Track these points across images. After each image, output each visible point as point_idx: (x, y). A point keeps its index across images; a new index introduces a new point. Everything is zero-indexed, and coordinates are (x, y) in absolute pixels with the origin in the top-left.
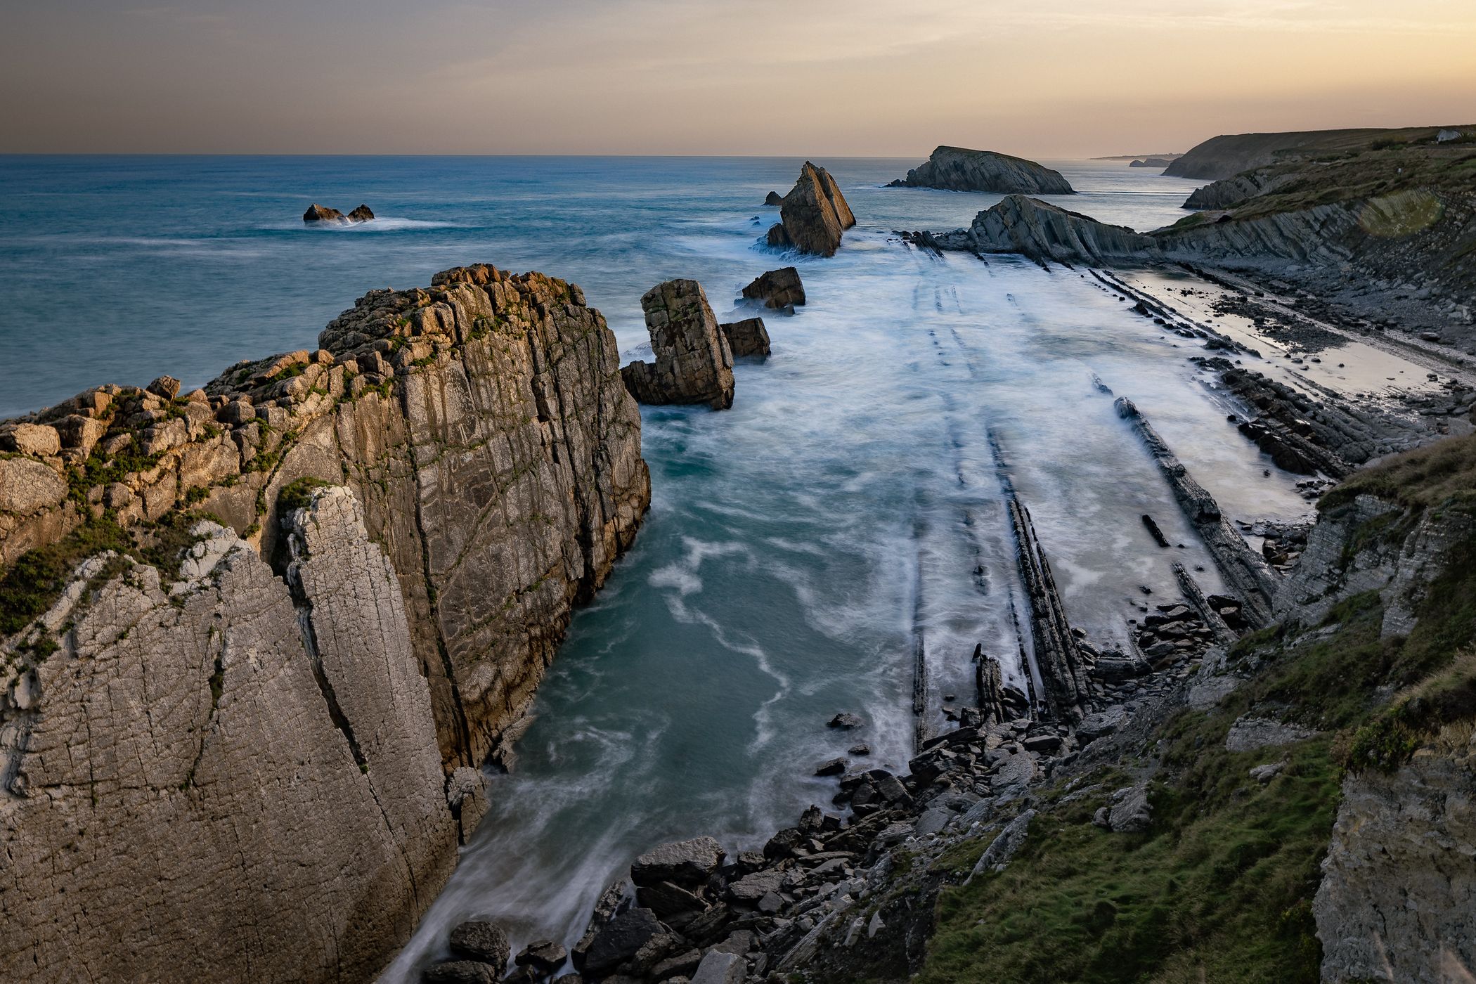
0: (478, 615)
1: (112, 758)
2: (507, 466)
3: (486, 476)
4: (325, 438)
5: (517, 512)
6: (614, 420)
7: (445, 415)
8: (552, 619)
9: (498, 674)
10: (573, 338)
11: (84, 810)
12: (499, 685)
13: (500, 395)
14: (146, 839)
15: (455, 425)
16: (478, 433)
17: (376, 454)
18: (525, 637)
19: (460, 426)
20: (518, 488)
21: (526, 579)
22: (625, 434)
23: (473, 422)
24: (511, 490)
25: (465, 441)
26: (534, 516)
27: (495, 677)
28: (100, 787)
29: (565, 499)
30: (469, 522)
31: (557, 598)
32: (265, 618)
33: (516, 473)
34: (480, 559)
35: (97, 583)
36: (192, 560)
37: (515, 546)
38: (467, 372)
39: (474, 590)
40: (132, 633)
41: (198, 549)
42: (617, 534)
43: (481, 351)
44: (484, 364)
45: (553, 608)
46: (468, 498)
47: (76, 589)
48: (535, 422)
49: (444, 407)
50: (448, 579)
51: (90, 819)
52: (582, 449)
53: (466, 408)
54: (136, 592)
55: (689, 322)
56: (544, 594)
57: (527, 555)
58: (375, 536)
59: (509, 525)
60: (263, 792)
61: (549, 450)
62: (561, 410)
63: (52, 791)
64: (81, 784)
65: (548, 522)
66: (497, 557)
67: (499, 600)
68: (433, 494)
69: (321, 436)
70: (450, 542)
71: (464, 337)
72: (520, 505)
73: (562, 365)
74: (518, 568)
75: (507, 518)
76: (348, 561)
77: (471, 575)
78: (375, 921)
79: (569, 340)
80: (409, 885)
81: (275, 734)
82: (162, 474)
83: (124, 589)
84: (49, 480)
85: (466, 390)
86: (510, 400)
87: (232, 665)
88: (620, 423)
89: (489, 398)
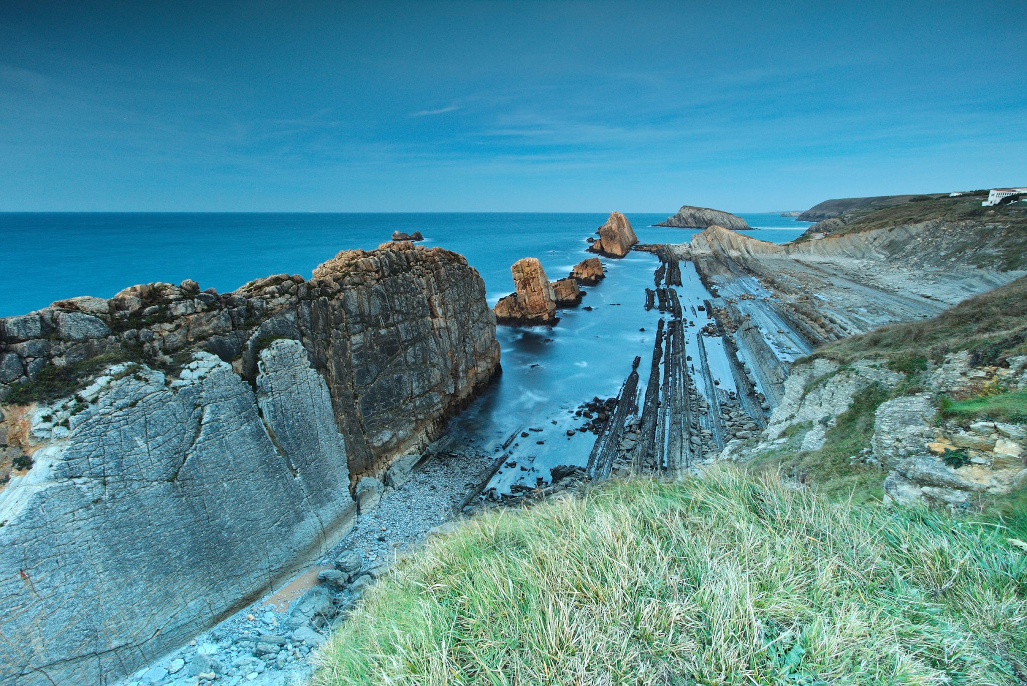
0: (384, 407)
1: (119, 466)
2: (409, 338)
3: (394, 342)
4: (290, 317)
5: (413, 360)
6: (478, 320)
7: (370, 311)
8: (431, 411)
9: (394, 435)
10: (456, 279)
11: (98, 491)
12: (395, 440)
13: (406, 304)
14: (141, 505)
15: (376, 316)
16: (391, 321)
17: (324, 326)
18: (413, 419)
19: (380, 317)
20: (414, 350)
21: (416, 391)
22: (484, 327)
23: (389, 315)
24: (410, 349)
25: (382, 323)
26: (424, 362)
27: (393, 436)
28: (110, 479)
29: (445, 356)
30: (383, 362)
31: (435, 401)
32: (234, 400)
33: (413, 342)
34: (388, 381)
35: (118, 376)
36: (189, 371)
37: (410, 376)
38: (387, 290)
39: (383, 394)
40: (140, 403)
41: (193, 365)
42: (476, 374)
43: (395, 281)
44: (398, 289)
45: (433, 406)
46: (382, 351)
47: (102, 381)
48: (429, 318)
49: (370, 307)
50: (366, 389)
51: (102, 495)
52: (457, 333)
53: (384, 308)
54: (143, 383)
55: (533, 278)
56: (428, 400)
57: (418, 381)
58: (319, 365)
59: (408, 365)
60: (225, 485)
61: (437, 332)
62: (445, 314)
63: (76, 480)
64: (96, 476)
65: (434, 366)
66: (399, 380)
67: (398, 401)
68: (359, 349)
69: (288, 316)
70: (369, 371)
71: (386, 274)
72: (415, 356)
73: (447, 292)
74: (412, 386)
75: (406, 362)
76: (294, 376)
77: (381, 387)
78: (295, 548)
79: (454, 280)
80: (320, 531)
81: (235, 458)
82: (178, 326)
83: (134, 382)
84: (97, 325)
85: (385, 299)
86: (413, 307)
87: (208, 423)
88: (481, 322)
89: (400, 305)
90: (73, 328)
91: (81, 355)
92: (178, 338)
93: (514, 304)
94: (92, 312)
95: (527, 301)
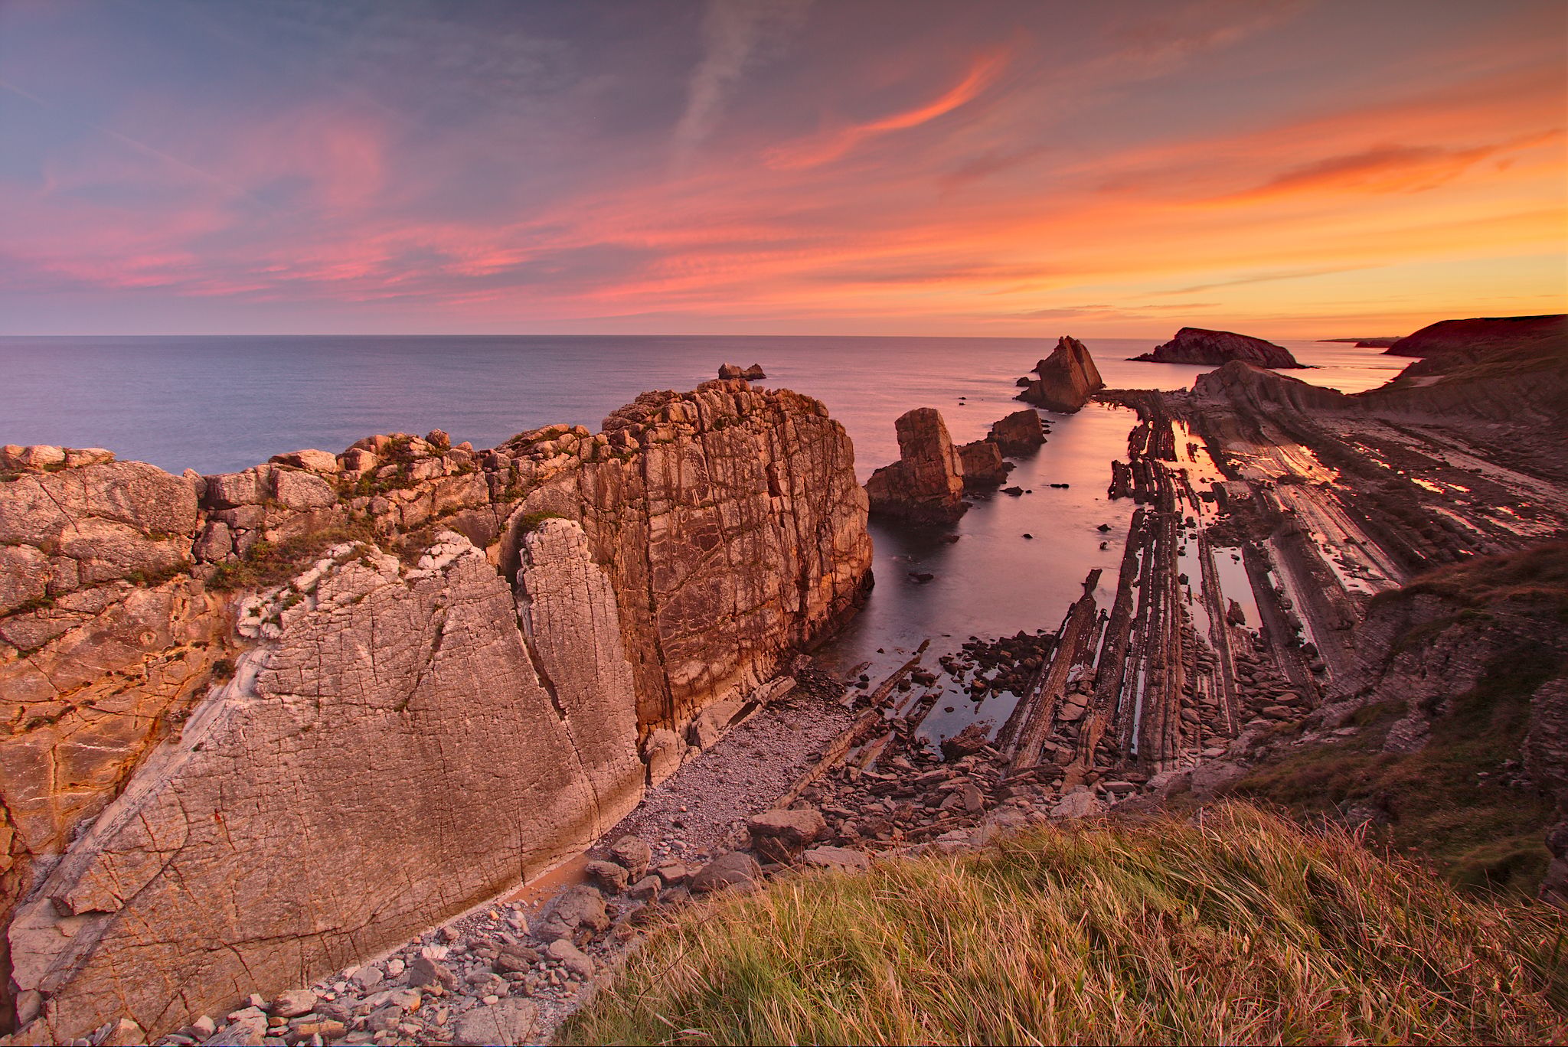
0: (692, 626)
1: (337, 682)
2: (735, 524)
3: (713, 529)
4: (568, 486)
5: (740, 558)
6: (840, 502)
7: (680, 481)
8: (763, 637)
9: (706, 669)
10: (810, 439)
11: (310, 714)
12: (706, 677)
13: (734, 473)
14: (361, 741)
15: (688, 490)
16: (709, 497)
17: (613, 502)
18: (735, 646)
19: (694, 490)
20: (742, 542)
21: (741, 606)
22: (850, 513)
23: (707, 489)
24: (736, 541)
25: (697, 501)
26: (755, 562)
27: (703, 671)
28: (324, 700)
29: (787, 554)
30: (694, 559)
31: (769, 622)
32: (486, 603)
33: (740, 531)
34: (700, 587)
35: (341, 561)
36: (430, 557)
37: (734, 581)
38: (706, 453)
39: (692, 607)
40: (366, 599)
41: (435, 550)
42: (834, 584)
43: (720, 439)
44: (722, 449)
45: (766, 630)
46: (694, 542)
47: (323, 565)
48: (766, 496)
49: (679, 476)
50: (669, 597)
51: (314, 721)
52: (807, 519)
53: (701, 478)
54: (371, 572)
55: (929, 440)
56: (758, 619)
57: (745, 589)
58: (604, 560)
59: (730, 565)
60: (468, 722)
61: (777, 518)
62: (791, 489)
63: (285, 698)
64: (309, 696)
65: (770, 569)
66: (716, 587)
67: (714, 618)
68: (661, 537)
69: (564, 484)
70: (673, 571)
71: (706, 427)
72: (743, 553)
73: (796, 457)
74: (736, 596)
75: (730, 561)
76: (569, 573)
77: (690, 596)
78: (557, 823)
79: (806, 440)
80: (592, 802)
81: (483, 684)
82: (419, 495)
83: (362, 569)
84: (321, 489)
85: (702, 465)
86: (743, 477)
87: (451, 632)
88: (846, 504)
89: (725, 474)
90: (292, 492)
91: (299, 528)
92: (417, 511)
93: (897, 479)
94: (317, 471)
95: (918, 474)
